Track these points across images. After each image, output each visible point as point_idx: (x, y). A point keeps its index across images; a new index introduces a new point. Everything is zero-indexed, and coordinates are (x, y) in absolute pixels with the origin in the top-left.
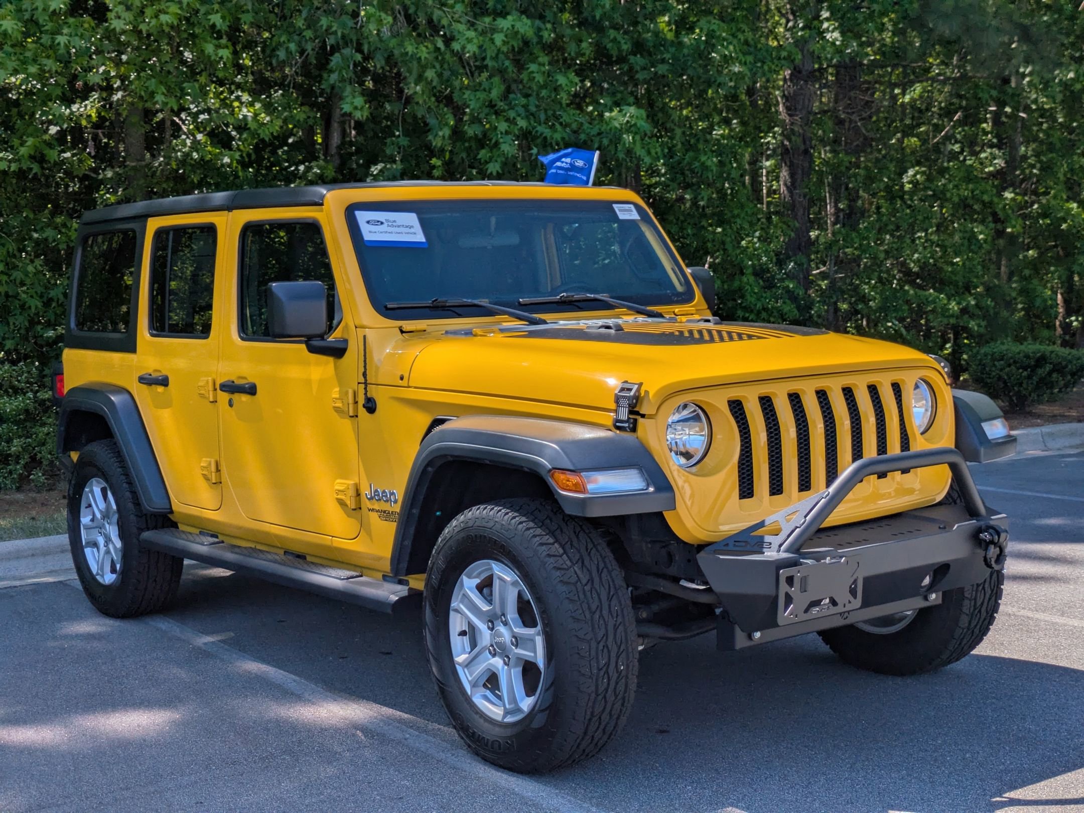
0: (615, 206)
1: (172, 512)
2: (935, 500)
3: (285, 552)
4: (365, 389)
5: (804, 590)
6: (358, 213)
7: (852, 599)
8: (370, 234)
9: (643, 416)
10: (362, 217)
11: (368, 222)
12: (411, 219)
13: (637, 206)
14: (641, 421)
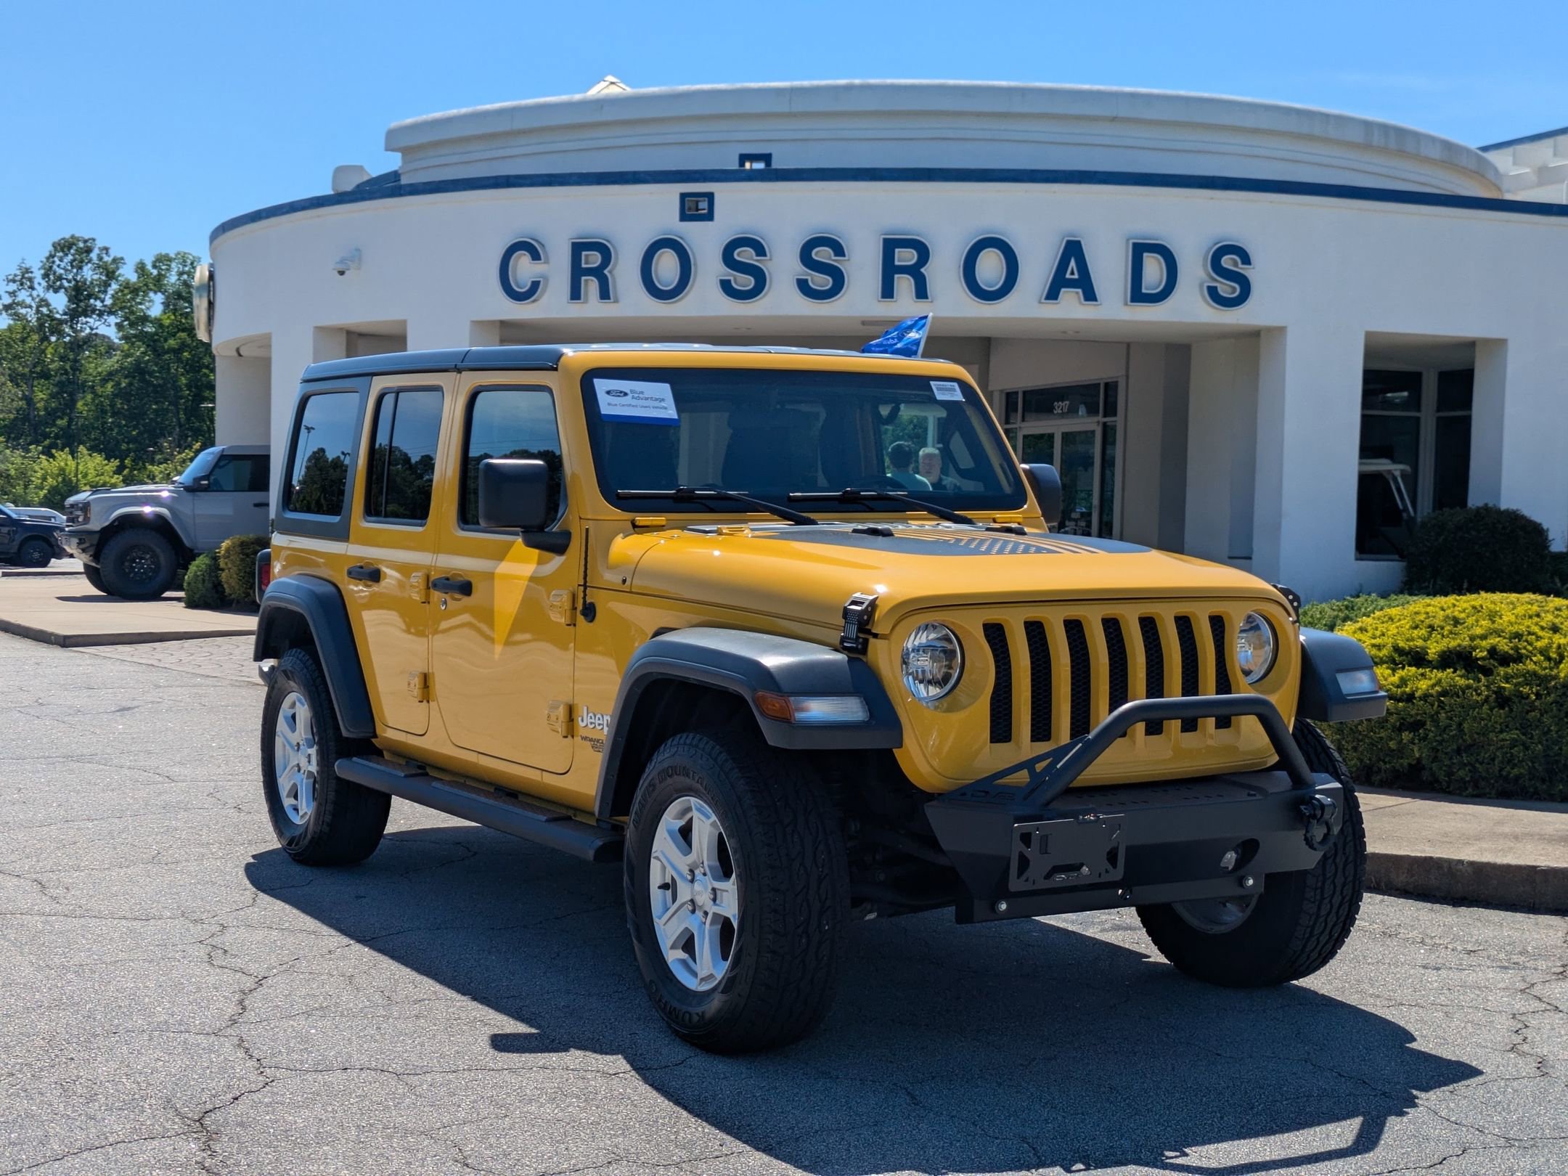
0: (932, 383)
1: (375, 736)
2: (1266, 762)
3: (496, 789)
4: (585, 591)
5: (1044, 850)
6: (597, 382)
7: (1110, 867)
8: (608, 406)
9: (876, 636)
10: (601, 385)
11: (608, 393)
12: (664, 390)
13: (964, 386)
14: (872, 640)
